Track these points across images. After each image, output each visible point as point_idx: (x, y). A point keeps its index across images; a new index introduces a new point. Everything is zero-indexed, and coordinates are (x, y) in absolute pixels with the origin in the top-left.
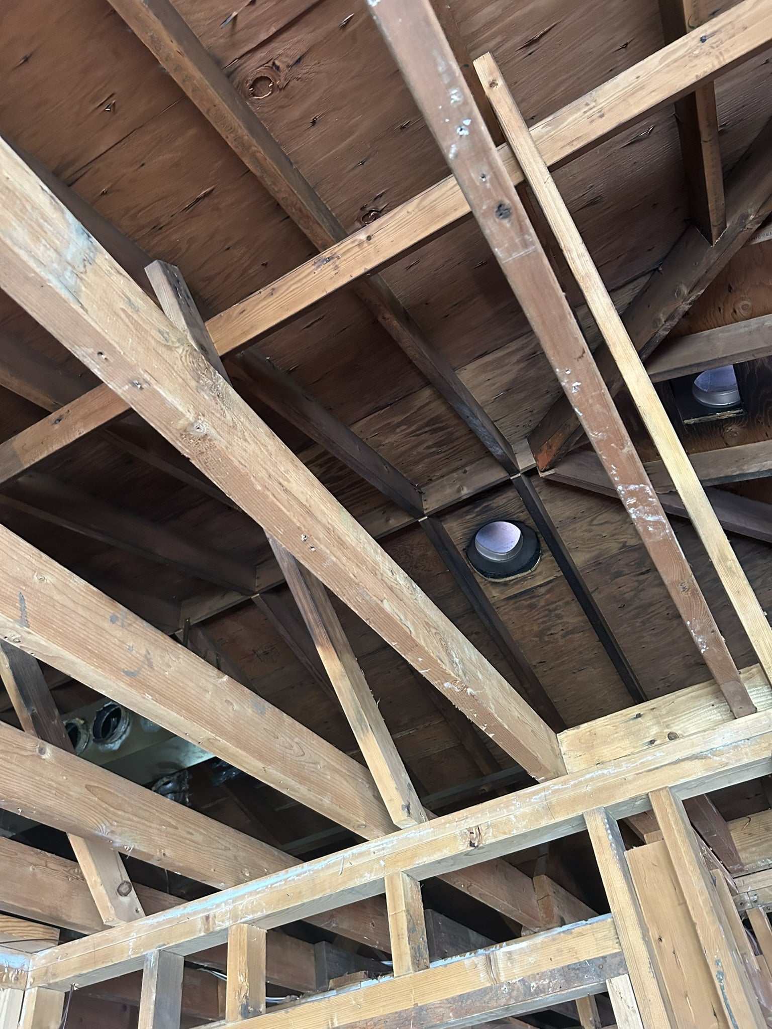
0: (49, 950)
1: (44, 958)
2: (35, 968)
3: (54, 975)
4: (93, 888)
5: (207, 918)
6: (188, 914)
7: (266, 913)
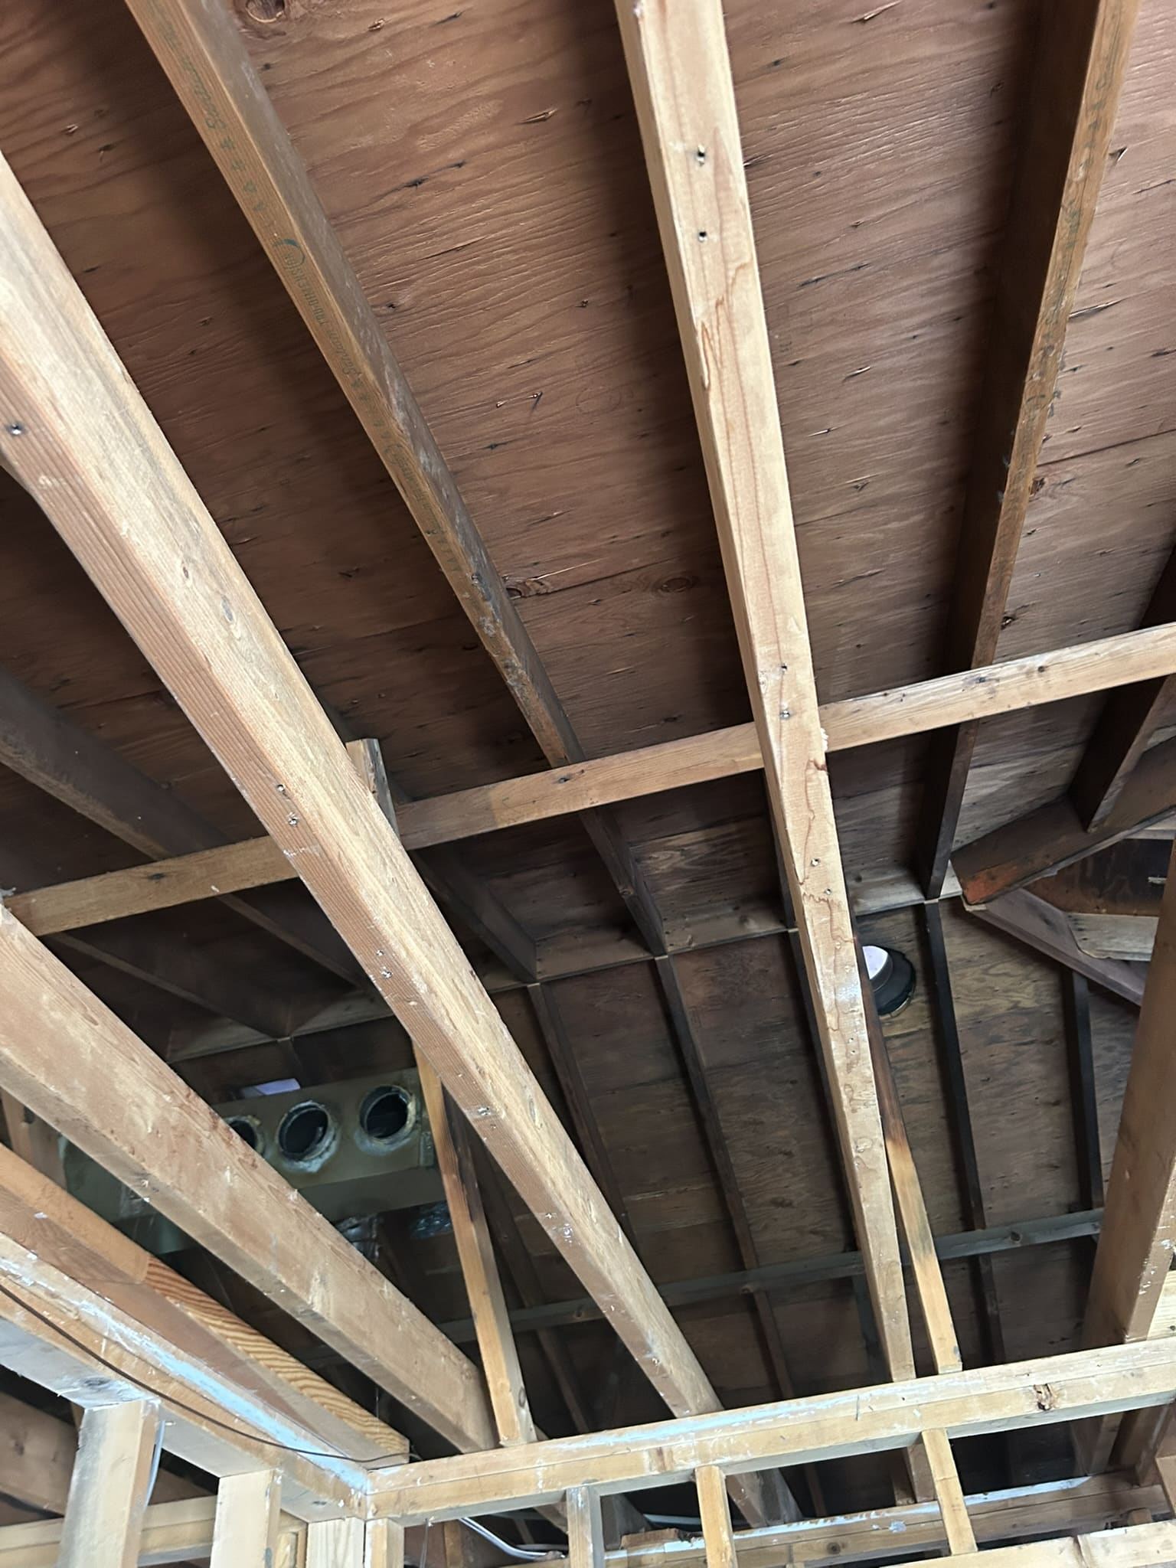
0: (399, 1468)
1: (392, 1477)
2: (377, 1491)
3: (413, 1504)
4: (496, 1393)
5: (660, 1452)
6: (626, 1443)
7: (750, 1456)
